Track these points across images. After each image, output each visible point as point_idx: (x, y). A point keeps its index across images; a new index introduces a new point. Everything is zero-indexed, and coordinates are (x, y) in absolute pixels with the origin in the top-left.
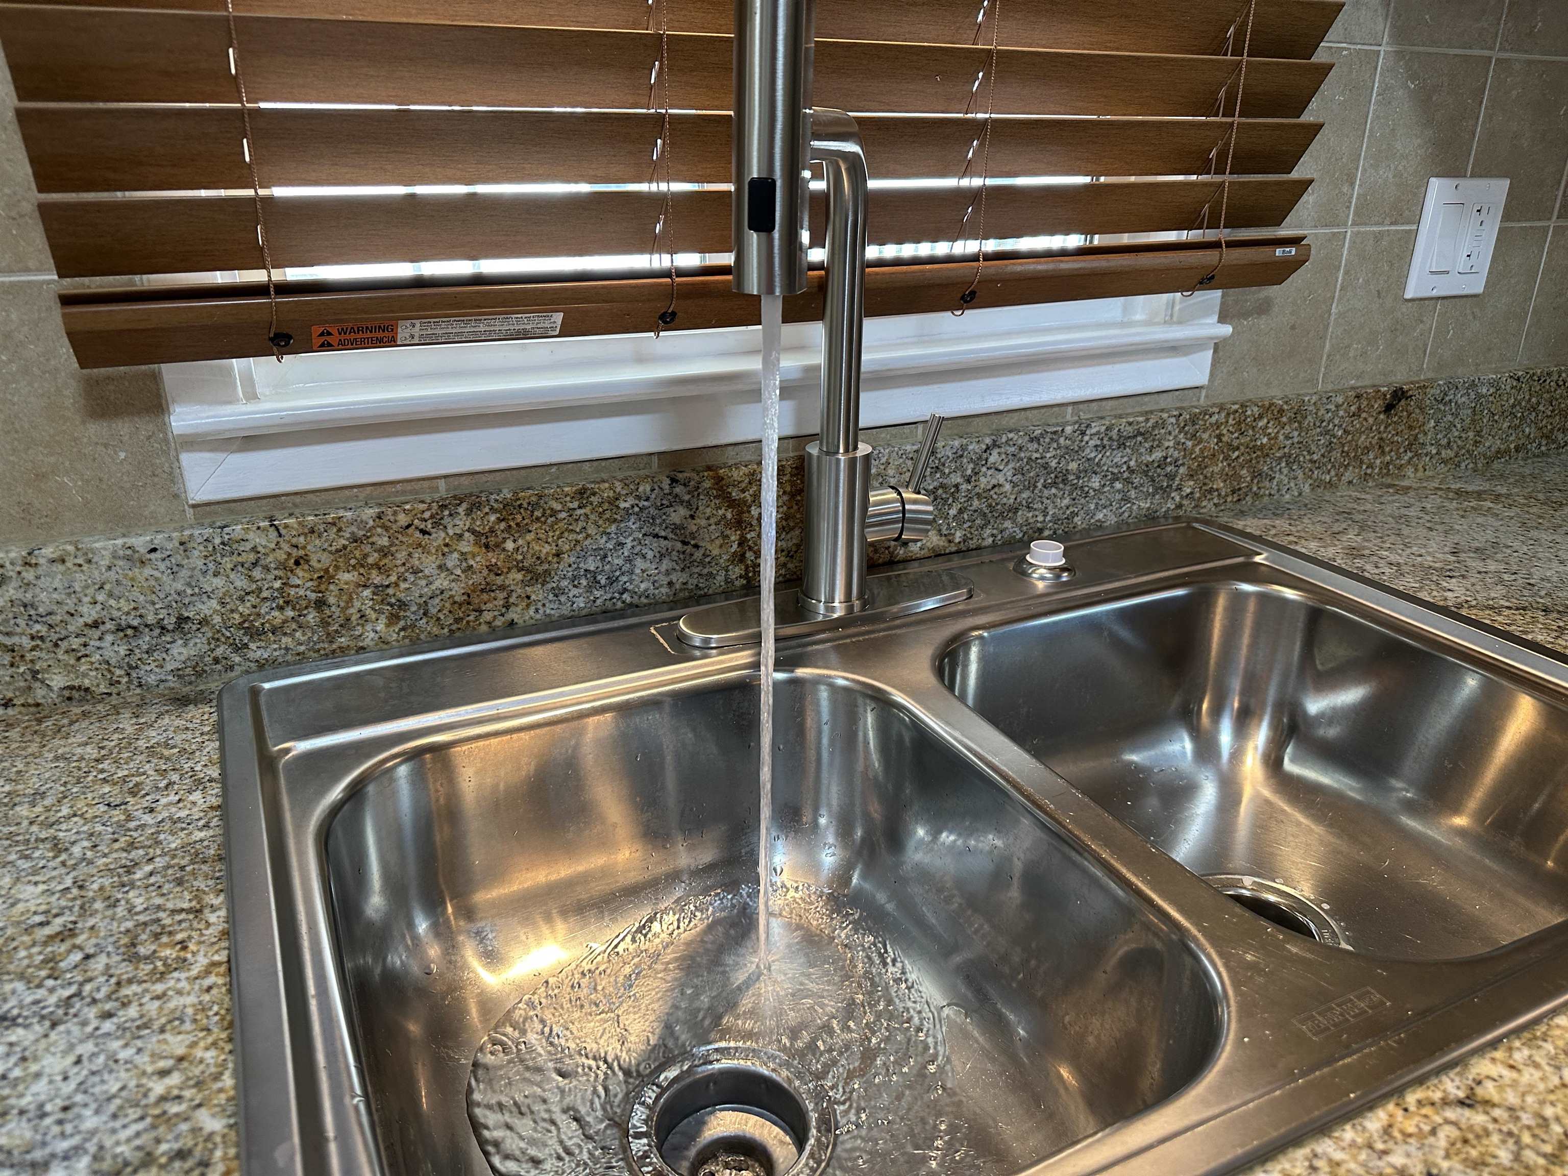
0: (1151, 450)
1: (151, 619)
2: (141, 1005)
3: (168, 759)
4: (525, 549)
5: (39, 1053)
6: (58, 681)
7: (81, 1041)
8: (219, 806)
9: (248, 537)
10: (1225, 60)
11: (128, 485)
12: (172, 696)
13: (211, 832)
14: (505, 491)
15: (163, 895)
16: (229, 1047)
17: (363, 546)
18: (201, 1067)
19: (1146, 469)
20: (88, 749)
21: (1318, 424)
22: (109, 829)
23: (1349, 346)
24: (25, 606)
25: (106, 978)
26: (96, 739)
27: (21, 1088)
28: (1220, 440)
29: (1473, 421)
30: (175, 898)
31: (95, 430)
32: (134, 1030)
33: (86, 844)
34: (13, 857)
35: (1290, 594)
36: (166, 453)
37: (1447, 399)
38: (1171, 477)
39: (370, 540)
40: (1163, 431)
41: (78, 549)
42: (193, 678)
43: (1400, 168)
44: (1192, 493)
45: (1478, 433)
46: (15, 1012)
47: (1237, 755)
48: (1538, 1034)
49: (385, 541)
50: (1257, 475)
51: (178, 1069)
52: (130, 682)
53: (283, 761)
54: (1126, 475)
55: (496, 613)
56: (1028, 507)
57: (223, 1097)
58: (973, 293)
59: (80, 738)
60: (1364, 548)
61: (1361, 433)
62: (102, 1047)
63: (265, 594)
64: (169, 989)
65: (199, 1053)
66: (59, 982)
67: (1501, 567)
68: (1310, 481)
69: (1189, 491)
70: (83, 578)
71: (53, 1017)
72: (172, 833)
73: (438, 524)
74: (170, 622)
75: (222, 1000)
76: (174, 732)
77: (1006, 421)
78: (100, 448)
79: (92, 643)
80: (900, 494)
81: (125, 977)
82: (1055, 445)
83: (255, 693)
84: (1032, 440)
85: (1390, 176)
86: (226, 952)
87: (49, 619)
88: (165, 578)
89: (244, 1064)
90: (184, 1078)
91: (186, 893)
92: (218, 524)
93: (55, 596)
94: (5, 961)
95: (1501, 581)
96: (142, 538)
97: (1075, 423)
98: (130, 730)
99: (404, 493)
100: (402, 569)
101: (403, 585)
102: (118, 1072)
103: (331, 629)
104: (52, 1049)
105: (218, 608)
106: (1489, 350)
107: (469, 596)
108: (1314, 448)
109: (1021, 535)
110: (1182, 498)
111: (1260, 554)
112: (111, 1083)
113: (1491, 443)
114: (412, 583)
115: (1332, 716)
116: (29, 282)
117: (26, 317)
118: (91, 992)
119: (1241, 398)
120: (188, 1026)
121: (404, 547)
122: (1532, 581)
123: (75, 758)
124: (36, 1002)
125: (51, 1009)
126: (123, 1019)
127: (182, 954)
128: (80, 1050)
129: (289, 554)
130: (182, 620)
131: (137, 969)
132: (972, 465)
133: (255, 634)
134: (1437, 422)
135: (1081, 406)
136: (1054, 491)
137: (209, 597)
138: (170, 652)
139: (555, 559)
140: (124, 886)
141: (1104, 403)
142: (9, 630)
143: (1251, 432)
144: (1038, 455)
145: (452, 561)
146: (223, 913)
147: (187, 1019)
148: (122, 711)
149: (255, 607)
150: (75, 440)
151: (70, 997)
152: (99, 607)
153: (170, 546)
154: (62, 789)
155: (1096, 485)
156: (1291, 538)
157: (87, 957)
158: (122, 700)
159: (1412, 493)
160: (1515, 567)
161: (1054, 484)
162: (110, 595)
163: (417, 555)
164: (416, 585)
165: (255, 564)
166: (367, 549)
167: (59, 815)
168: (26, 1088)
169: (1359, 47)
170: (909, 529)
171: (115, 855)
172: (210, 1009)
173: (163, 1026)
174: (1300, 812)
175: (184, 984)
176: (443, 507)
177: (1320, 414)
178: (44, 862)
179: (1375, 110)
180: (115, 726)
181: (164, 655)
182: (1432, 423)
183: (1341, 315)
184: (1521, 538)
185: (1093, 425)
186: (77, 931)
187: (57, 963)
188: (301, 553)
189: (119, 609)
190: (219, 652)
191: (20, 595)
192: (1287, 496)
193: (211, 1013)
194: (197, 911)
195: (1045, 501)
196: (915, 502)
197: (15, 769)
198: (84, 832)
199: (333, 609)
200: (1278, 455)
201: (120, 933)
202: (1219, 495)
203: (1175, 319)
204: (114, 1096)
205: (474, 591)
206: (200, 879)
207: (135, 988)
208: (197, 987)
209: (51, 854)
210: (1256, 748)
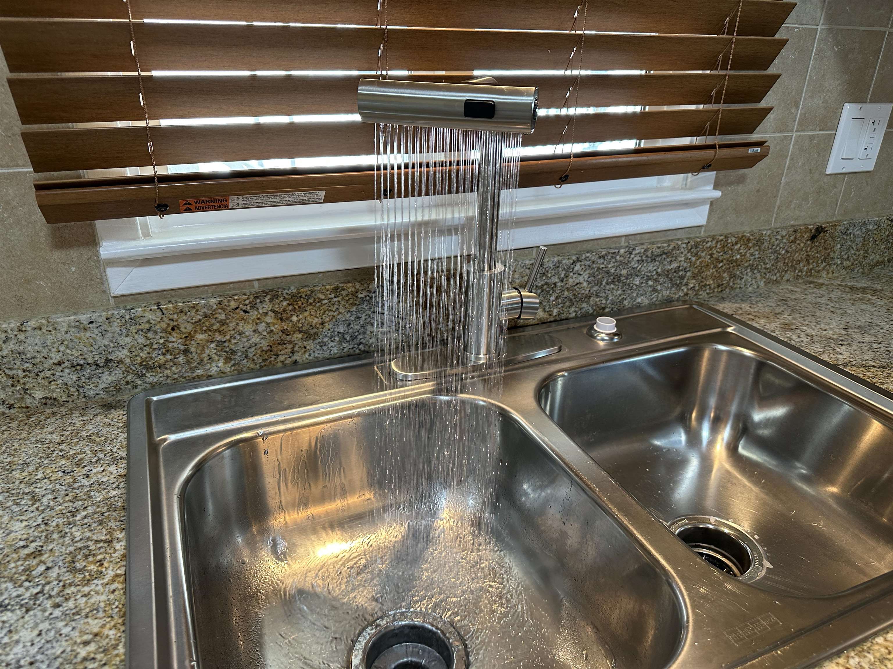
0: (671, 262)
1: (90, 360)
2: (76, 600)
3: (98, 444)
4: (303, 321)
5: (19, 628)
6: (39, 394)
7: (42, 622)
8: (125, 475)
9: (145, 315)
10: (722, 38)
11: (77, 286)
12: (103, 403)
13: (120, 492)
14: (292, 288)
15: (91, 531)
16: (122, 628)
17: (210, 320)
18: (107, 640)
19: (667, 274)
20: (55, 436)
21: (770, 247)
22: (63, 487)
23: (791, 202)
24: (19, 353)
25: (57, 582)
26: (59, 430)
27: (8, 649)
28: (712, 257)
29: (863, 244)
30: (97, 533)
31: (57, 255)
32: (71, 615)
33: (50, 496)
34: (10, 504)
35: (747, 352)
36: (98, 267)
37: (848, 232)
38: (682, 278)
39: (215, 316)
40: (678, 252)
41: (49, 322)
42: (114, 393)
43: (827, 97)
44: (694, 287)
45: (866, 252)
46: (7, 602)
47: (712, 442)
48: (865, 648)
49: (223, 317)
50: (733, 276)
51: (94, 641)
52: (79, 395)
53: (162, 446)
54: (655, 277)
55: (286, 356)
56: (597, 295)
57: (118, 659)
58: (567, 176)
59: (50, 429)
60: (793, 324)
61: (796, 252)
62: (53, 625)
63: (155, 346)
64: (91, 590)
65: (106, 631)
66: (31, 584)
67: (872, 339)
68: (764, 280)
69: (692, 285)
70: (52, 338)
71: (27, 606)
72: (98, 492)
73: (253, 307)
74: (101, 362)
75: (121, 598)
76: (103, 426)
77: (585, 246)
78: (60, 265)
79: (57, 374)
80: (520, 293)
81: (68, 582)
82: (614, 260)
83: (148, 403)
84: (600, 257)
85: (821, 102)
86: (124, 568)
87: (33, 361)
88: (98, 338)
89: (130, 639)
90: (97, 647)
91: (104, 530)
92: (128, 307)
93: (36, 348)
94: (2, 569)
95: (871, 349)
96: (85, 316)
97: (626, 247)
98: (78, 424)
99: (234, 289)
100: (233, 332)
101: (233, 341)
102: (61, 641)
103: (192, 365)
104: (26, 626)
105: (128, 354)
106: (875, 203)
107: (271, 347)
108: (767, 261)
109: (592, 311)
110: (688, 290)
111: (731, 327)
112: (57, 648)
113: (874, 257)
114: (238, 340)
115: (767, 423)
116: (19, 172)
117: (17, 192)
118: (49, 591)
119: (725, 232)
120: (101, 614)
121: (234, 320)
122: (890, 349)
123: (47, 442)
124: (19, 596)
125: (26, 601)
126: (65, 609)
127: (100, 568)
128: (41, 627)
129: (168, 324)
130: (108, 361)
131: (74, 577)
132: (564, 272)
133: (150, 368)
134: (842, 245)
135: (630, 237)
136: (612, 286)
137: (123, 348)
138: (101, 379)
139: (321, 326)
140: (70, 524)
141: (644, 235)
142: (11, 366)
143: (730, 252)
144: (604, 266)
145: (262, 327)
146: (123, 543)
147: (100, 610)
148: (74, 412)
149: (149, 353)
150: (46, 260)
151: (37, 594)
152: (61, 354)
153: (101, 320)
154: (39, 461)
155: (637, 283)
156: (750, 317)
157: (48, 569)
158: (74, 405)
159: (824, 288)
160: (881, 339)
161: (613, 282)
162: (67, 347)
163: (241, 324)
164: (241, 341)
165: (149, 330)
166: (213, 321)
167: (37, 477)
168: (11, 650)
169: (805, 26)
170: (525, 313)
171: (66, 505)
172: (114, 604)
173: (88, 613)
174: (746, 478)
175: (100, 588)
176: (256, 298)
177: (772, 241)
178: (27, 507)
179: (813, 64)
180: (70, 422)
181: (98, 380)
182: (839, 246)
183: (787, 184)
184: (886, 320)
185: (637, 248)
186: (43, 552)
187: (31, 572)
188: (175, 323)
189: (72, 355)
190: (129, 378)
191: (16, 347)
192: (750, 289)
193: (114, 607)
194: (109, 542)
195: (607, 292)
196: (529, 297)
197: (13, 448)
198: (50, 489)
199: (194, 354)
200: (746, 265)
201: (66, 554)
202: (710, 288)
203: (688, 186)
204: (58, 657)
205: (274, 344)
206: (112, 521)
207: (73, 589)
208: (107, 590)
209: (31, 503)
210: (723, 439)
